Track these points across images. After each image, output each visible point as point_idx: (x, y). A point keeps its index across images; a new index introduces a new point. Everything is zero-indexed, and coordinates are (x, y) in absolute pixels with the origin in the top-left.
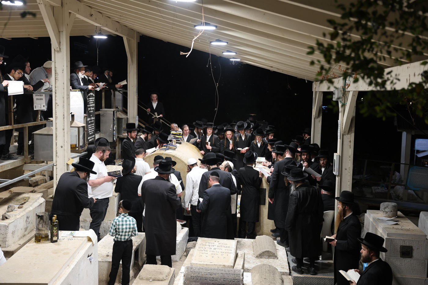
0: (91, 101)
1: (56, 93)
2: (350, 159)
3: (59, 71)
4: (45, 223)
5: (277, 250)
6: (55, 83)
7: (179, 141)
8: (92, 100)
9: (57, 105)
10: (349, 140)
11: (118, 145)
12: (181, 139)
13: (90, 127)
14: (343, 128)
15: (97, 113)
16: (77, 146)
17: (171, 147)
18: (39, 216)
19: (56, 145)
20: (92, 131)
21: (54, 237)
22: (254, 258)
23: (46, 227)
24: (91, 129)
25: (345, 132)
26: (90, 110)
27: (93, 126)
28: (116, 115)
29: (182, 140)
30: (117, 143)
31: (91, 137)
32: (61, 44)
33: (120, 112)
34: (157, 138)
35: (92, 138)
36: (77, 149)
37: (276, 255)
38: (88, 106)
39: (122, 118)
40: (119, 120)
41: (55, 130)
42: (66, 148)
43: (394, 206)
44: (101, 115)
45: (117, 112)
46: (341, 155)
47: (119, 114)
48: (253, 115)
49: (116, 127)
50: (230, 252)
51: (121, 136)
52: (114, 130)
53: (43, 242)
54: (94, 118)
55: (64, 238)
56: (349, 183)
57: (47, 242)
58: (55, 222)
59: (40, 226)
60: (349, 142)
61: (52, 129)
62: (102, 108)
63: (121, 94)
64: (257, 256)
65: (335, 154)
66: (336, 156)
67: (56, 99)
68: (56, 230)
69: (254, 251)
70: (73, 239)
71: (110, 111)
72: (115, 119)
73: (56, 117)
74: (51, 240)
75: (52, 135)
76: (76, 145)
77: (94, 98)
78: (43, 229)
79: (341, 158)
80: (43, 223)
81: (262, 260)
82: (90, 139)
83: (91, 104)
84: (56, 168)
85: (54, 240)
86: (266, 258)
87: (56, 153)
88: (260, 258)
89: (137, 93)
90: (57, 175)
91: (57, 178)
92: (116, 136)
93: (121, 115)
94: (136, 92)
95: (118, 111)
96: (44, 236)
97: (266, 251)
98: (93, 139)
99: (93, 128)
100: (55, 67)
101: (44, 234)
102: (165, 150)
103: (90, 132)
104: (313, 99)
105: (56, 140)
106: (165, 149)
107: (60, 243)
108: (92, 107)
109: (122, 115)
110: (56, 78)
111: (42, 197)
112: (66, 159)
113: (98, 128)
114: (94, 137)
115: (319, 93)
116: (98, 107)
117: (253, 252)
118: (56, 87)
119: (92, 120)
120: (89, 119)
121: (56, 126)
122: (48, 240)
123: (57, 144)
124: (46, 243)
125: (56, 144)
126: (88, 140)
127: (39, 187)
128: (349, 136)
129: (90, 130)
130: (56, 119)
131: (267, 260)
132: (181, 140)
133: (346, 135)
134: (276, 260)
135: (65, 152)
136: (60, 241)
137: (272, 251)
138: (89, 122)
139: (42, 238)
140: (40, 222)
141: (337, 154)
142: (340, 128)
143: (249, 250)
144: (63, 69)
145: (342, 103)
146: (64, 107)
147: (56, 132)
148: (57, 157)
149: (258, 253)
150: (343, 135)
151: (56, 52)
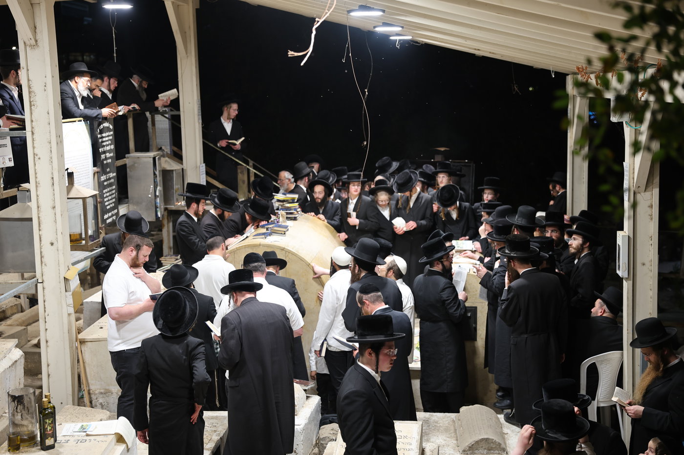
1: (33, 133)
2: (651, 242)
3: (37, 87)
4: (28, 412)
5: (506, 436)
6: (31, 113)
7: (291, 213)
8: (107, 138)
9: (37, 158)
10: (649, 203)
11: (166, 226)
12: (295, 210)
13: (108, 194)
14: (633, 178)
15: (120, 163)
16: (83, 236)
17: (276, 228)
18: (15, 396)
19: (40, 241)
20: (111, 202)
21: (47, 438)
22: (458, 454)
23: (30, 419)
24: (110, 198)
25: (639, 187)
26: (106, 159)
27: (112, 190)
28: (160, 164)
29: (298, 212)
30: (165, 222)
31: (110, 214)
32: (37, 30)
33: (167, 159)
34: (245, 212)
35: (112, 215)
36: (84, 242)
37: (503, 446)
38: (100, 150)
39: (173, 171)
40: (167, 175)
41: (36, 209)
42: (60, 248)
44: (128, 166)
45: (162, 158)
46: (632, 236)
47: (166, 161)
48: (442, 149)
49: (160, 191)
50: (408, 447)
51: (172, 207)
52: (156, 196)
53: (26, 450)
54: (115, 174)
55: (67, 438)
56: (651, 293)
57: (34, 449)
58: (48, 408)
59: (16, 418)
60: (649, 207)
61: (29, 206)
62: (129, 153)
63: (167, 120)
64: (464, 451)
65: (620, 234)
66: (621, 237)
67: (35, 145)
68: (51, 424)
69: (457, 440)
70: (86, 440)
71: (147, 157)
72: (157, 173)
73: (36, 182)
74: (41, 445)
75: (30, 220)
76: (81, 234)
77: (112, 133)
78: (25, 422)
79: (632, 242)
80: (23, 412)
82: (108, 219)
83: (107, 145)
84: (44, 288)
85: (47, 445)
86: (483, 454)
87: (42, 257)
88: (471, 453)
89: (200, 117)
90: (44, 301)
91: (45, 308)
92: (162, 207)
93: (169, 164)
94: (198, 115)
95: (163, 156)
96: (25, 437)
97: (482, 440)
98: (114, 217)
99: (113, 194)
100: (29, 80)
101: (27, 433)
102: (263, 236)
103: (106, 204)
104: (569, 112)
105: (40, 230)
106: (264, 234)
107: (61, 450)
108: (110, 151)
109: (171, 165)
110: (32, 103)
111: (17, 346)
112: (63, 271)
113: (123, 195)
114: (117, 214)
115: (581, 100)
116: (121, 150)
117: (455, 442)
118: (32, 121)
119: (110, 179)
120: (103, 178)
121: (38, 201)
122: (35, 444)
123: (42, 239)
124: (31, 452)
125: (40, 238)
126: (104, 221)
127: (9, 322)
128: (648, 194)
129: (108, 200)
130: (37, 186)
132: (296, 212)
133: (642, 194)
135: (58, 253)
136: (62, 447)
137: (495, 439)
138: (105, 183)
139: (23, 441)
140: (17, 408)
141: (624, 234)
142: (628, 178)
143: (448, 437)
144: (45, 83)
145: (630, 125)
146: (52, 162)
147: (38, 214)
148: (43, 264)
149: (467, 444)
150: (634, 193)
151: (28, 48)
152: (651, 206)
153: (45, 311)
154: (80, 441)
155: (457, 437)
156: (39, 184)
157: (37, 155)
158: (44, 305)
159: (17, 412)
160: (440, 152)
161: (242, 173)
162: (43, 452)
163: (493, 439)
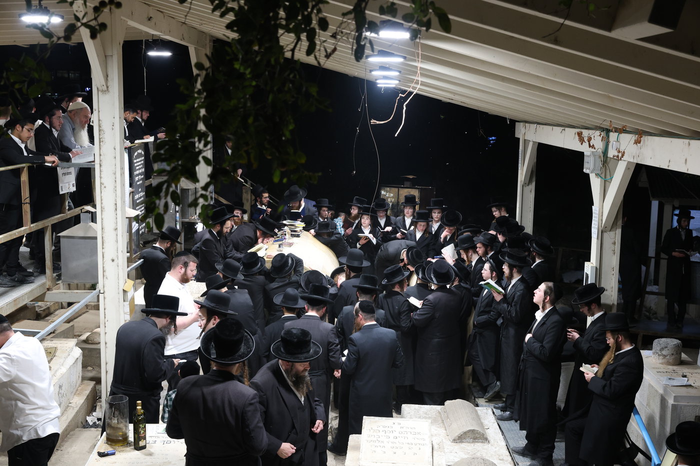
0: (140, 163)
1: (101, 166)
2: (613, 272)
3: (106, 126)
6: (100, 148)
7: (295, 231)
9: (103, 186)
10: (613, 241)
14: (602, 220)
19: (103, 257)
21: (140, 440)
22: (450, 443)
25: (606, 228)
26: (138, 180)
27: (142, 207)
28: (180, 184)
31: (140, 227)
32: (108, 78)
37: (485, 435)
38: (134, 173)
39: (189, 190)
41: (101, 231)
42: (120, 264)
43: (677, 346)
46: (598, 267)
47: (184, 181)
48: (411, 177)
50: (422, 442)
51: (187, 220)
52: (176, 212)
53: (122, 449)
54: (144, 193)
55: (154, 439)
57: (128, 449)
58: (141, 415)
59: (113, 422)
61: (90, 226)
64: (454, 440)
65: (586, 264)
66: (588, 267)
67: (102, 176)
68: (143, 428)
69: (446, 430)
73: (102, 206)
74: (134, 445)
75: (96, 238)
79: (599, 272)
81: (464, 446)
83: (140, 169)
84: (104, 298)
85: (139, 446)
86: (469, 443)
87: (104, 271)
88: (460, 442)
90: (105, 309)
91: (105, 315)
92: (180, 220)
97: (469, 431)
100: (99, 120)
104: (520, 153)
105: (103, 248)
107: (152, 450)
109: (187, 184)
110: (101, 140)
111: (76, 345)
112: (122, 282)
115: (533, 144)
117: (445, 432)
118: (100, 155)
119: (141, 198)
120: (137, 197)
121: (102, 224)
123: (104, 256)
124: (127, 451)
125: (103, 255)
128: (612, 233)
130: (102, 211)
131: (472, 445)
133: (608, 233)
134: (486, 446)
135: (118, 269)
136: (151, 447)
137: (479, 430)
138: (137, 202)
140: (114, 414)
141: (592, 265)
142: (597, 219)
143: (438, 427)
144: (113, 123)
145: (601, 177)
146: (116, 190)
147: (102, 234)
148: (105, 277)
149: (457, 434)
150: (602, 232)
151: (100, 92)
152: (614, 243)
153: (105, 317)
154: (165, 442)
155: (445, 427)
156: (104, 208)
157: (103, 184)
158: (105, 312)
159: (114, 417)
160: (409, 179)
161: (246, 192)
162: (137, 452)
163: (478, 431)
